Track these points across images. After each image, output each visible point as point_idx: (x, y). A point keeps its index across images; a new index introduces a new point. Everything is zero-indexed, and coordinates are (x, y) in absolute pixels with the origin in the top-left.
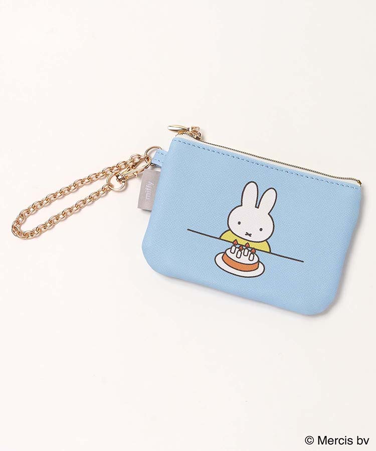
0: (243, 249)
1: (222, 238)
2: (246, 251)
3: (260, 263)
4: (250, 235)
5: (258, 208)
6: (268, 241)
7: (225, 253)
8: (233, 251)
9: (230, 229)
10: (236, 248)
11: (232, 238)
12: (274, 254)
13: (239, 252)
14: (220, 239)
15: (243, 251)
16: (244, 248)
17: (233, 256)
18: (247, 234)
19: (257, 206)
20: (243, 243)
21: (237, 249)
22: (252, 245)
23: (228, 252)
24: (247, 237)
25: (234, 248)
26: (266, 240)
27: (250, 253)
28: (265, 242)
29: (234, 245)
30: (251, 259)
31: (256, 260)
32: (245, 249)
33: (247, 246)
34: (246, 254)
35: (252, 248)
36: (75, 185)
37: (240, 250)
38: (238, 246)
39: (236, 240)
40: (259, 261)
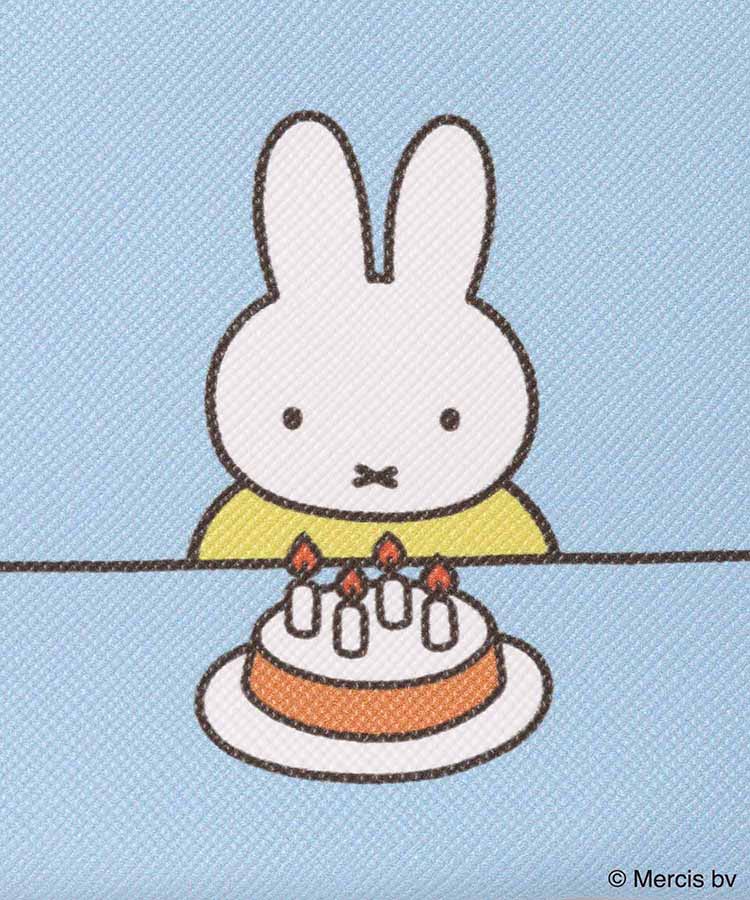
0: (366, 584)
1: (206, 552)
2: (393, 590)
3: (509, 650)
4: (387, 478)
5: (387, 277)
6: (518, 479)
7: (253, 648)
8: (303, 621)
9: (242, 482)
10: (318, 591)
11: (274, 534)
12: (585, 558)
13: (351, 616)
14: (192, 562)
15: (369, 601)
16: (372, 573)
17: (316, 656)
18: (366, 476)
19: (379, 267)
20: (359, 541)
21: (330, 600)
22: (419, 541)
23: (274, 636)
24: (375, 498)
25: (303, 597)
26: (505, 481)
27: (419, 596)
28: (503, 495)
29: (303, 576)
30: (440, 633)
31: (473, 633)
32: (378, 585)
33: (390, 559)
34: (394, 613)
35: (428, 563)
37: (352, 599)
38: (327, 576)
39: (303, 539)
40: (496, 639)
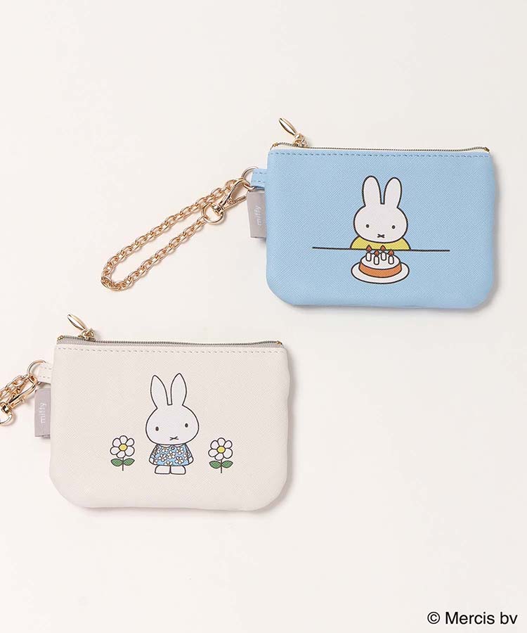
0: (379, 253)
1: (353, 247)
2: (384, 254)
3: (402, 265)
4: (383, 236)
5: (384, 204)
6: (404, 237)
7: (361, 263)
8: (369, 259)
9: (359, 236)
10: (371, 254)
11: (364, 245)
12: (415, 250)
13: (376, 258)
14: (351, 249)
15: (380, 256)
16: (380, 252)
17: (371, 264)
18: (379, 236)
19: (382, 202)
20: (378, 246)
21: (373, 256)
22: (388, 247)
23: (364, 261)
24: (381, 239)
25: (369, 255)
26: (402, 237)
27: (388, 256)
28: (402, 239)
29: (369, 252)
30: (391, 262)
31: (397, 262)
32: (381, 253)
33: (384, 249)
34: (384, 258)
35: (389, 250)
36: (166, 223)
37: (376, 256)
38: (373, 252)
39: (369, 246)
40: (400, 263)
